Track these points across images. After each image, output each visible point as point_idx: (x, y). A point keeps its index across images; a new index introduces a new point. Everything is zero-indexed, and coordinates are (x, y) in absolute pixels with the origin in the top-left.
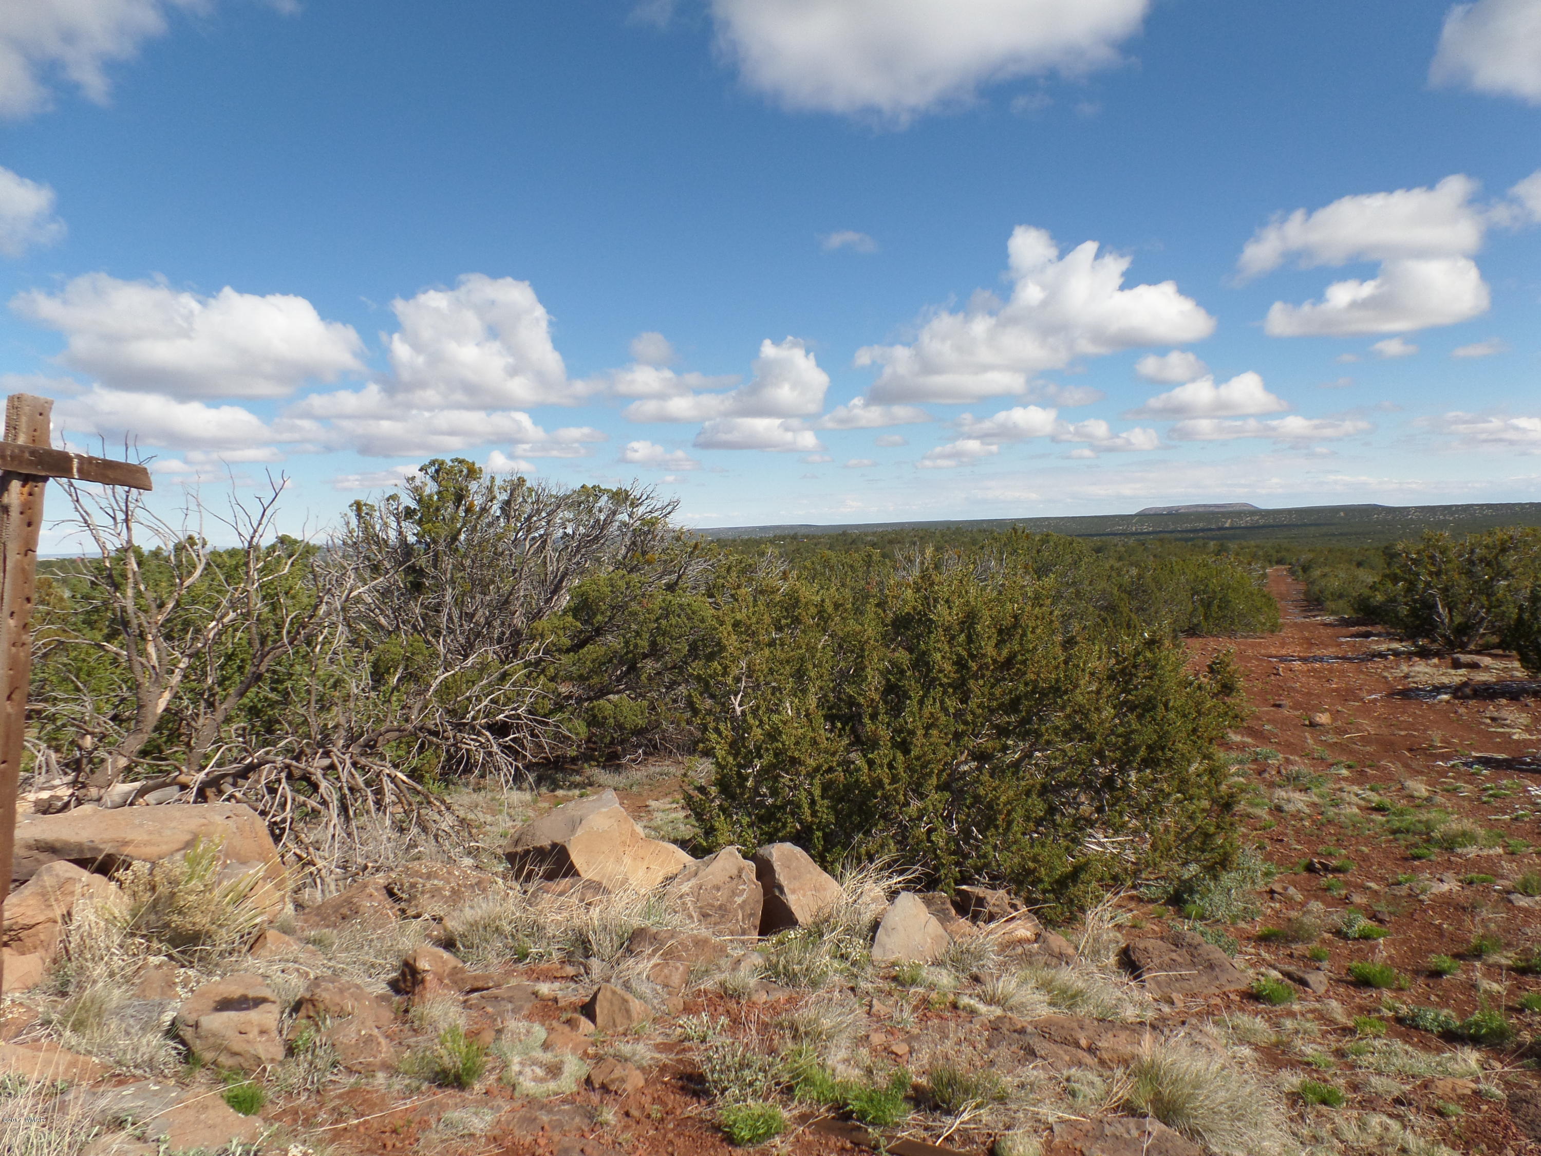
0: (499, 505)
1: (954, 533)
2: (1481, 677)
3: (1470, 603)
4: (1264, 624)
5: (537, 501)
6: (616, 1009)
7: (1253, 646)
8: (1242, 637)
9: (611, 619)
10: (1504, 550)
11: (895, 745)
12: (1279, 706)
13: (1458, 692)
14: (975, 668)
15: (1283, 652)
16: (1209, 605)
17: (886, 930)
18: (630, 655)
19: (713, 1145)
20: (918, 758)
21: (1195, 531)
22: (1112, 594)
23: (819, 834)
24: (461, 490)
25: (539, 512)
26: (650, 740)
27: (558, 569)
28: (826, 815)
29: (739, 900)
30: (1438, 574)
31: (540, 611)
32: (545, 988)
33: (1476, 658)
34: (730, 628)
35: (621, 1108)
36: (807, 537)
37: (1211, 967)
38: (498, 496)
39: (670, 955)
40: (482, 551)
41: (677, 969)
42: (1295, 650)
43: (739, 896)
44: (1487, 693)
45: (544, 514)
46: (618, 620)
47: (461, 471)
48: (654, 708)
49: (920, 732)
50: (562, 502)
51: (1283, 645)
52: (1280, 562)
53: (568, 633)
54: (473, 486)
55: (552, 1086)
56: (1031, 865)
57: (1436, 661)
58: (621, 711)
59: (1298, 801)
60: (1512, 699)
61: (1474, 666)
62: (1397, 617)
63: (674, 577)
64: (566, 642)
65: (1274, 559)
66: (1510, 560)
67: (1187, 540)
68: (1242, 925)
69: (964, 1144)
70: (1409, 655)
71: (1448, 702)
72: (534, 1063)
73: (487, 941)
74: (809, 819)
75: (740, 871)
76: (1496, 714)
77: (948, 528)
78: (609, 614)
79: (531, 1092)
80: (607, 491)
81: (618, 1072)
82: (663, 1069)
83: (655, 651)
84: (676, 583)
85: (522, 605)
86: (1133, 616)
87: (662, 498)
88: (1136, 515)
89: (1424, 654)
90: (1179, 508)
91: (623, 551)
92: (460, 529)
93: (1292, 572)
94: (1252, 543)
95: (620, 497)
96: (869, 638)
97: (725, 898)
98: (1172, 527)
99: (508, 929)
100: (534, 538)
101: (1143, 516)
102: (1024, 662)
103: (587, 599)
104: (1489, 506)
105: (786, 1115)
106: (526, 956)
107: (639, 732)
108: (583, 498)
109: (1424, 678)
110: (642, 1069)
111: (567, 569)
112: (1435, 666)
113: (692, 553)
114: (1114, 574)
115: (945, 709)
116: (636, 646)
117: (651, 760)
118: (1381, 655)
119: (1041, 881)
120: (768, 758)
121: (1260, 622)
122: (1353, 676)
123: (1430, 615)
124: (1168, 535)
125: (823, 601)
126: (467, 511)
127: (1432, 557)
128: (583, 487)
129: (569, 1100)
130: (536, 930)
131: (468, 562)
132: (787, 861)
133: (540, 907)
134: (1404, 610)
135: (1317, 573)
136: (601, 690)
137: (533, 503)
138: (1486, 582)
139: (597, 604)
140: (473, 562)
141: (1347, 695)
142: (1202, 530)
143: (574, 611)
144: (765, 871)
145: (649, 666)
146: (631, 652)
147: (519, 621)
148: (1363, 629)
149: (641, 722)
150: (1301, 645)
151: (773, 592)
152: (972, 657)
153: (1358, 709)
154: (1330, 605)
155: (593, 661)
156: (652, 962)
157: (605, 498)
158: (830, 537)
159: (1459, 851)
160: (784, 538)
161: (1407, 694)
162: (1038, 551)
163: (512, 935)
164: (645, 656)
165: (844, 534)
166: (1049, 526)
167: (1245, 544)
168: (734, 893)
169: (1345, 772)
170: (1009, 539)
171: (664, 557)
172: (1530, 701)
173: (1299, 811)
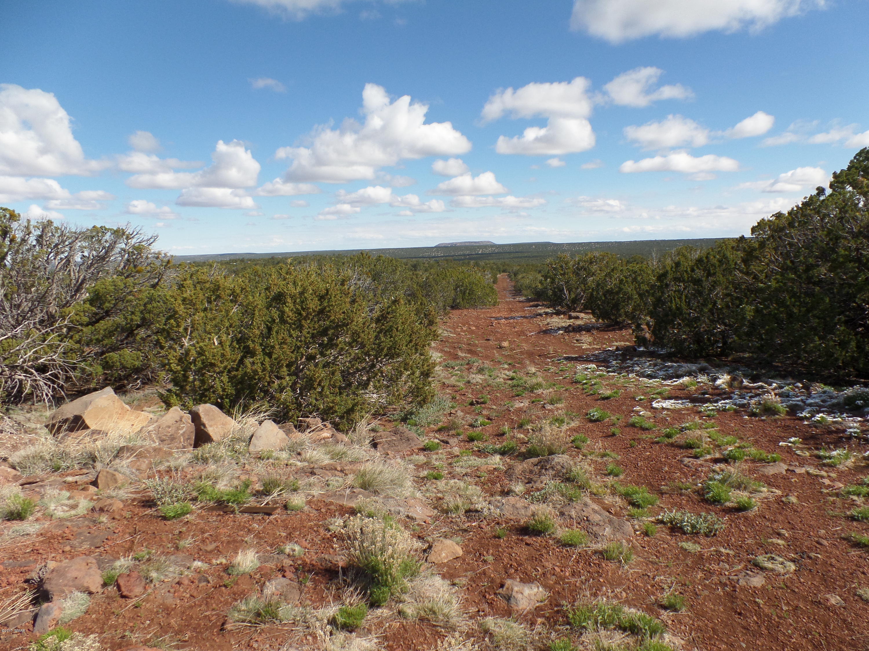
0: (35, 238)
1: (337, 257)
2: (579, 322)
3: (578, 288)
4: (490, 302)
5: (62, 235)
6: (109, 479)
7: (484, 313)
8: (480, 308)
9: (115, 305)
10: (591, 263)
11: (265, 354)
12: (489, 340)
13: (567, 329)
14: (305, 315)
15: (498, 315)
16: (464, 294)
17: (256, 437)
18: (129, 325)
19: (157, 522)
20: (276, 359)
21: (464, 255)
22: (413, 287)
23: (227, 400)
24: (6, 227)
25: (63, 242)
26: (146, 375)
27: (79, 277)
28: (231, 390)
29: (181, 432)
30: (564, 274)
31: (68, 302)
32: (70, 479)
33: (578, 314)
34: (180, 302)
35: (110, 516)
36: (250, 260)
37: (408, 440)
38: (33, 231)
39: (140, 456)
40: (24, 266)
41: (144, 462)
42: (502, 314)
43: (181, 430)
44: (578, 329)
45: (67, 243)
46: (121, 305)
47: (5, 216)
48: (147, 357)
49: (277, 347)
50: (77, 236)
51: (499, 312)
52: (504, 271)
53: (87, 314)
54: (15, 225)
55: (73, 512)
56: (331, 405)
57: (562, 316)
58: (124, 358)
59: (478, 378)
60: (588, 331)
61: (577, 318)
62: (547, 296)
63: (156, 280)
64: (86, 319)
65: (502, 270)
66: (594, 268)
67: (460, 260)
68: (432, 426)
69: (274, 504)
70: (552, 314)
71: (562, 334)
72: (63, 505)
73: (35, 464)
74: (221, 393)
75: (181, 418)
76: (579, 338)
77: (334, 255)
78: (113, 302)
79: (61, 516)
80: (111, 230)
81: (109, 501)
82: (134, 500)
83: (145, 323)
84: (157, 284)
85: (55, 299)
86: (423, 298)
87: (146, 233)
88: (435, 247)
89: (558, 313)
90: (456, 244)
91: (122, 265)
92: (7, 253)
93: (509, 276)
94: (492, 262)
95: (119, 233)
96: (258, 305)
97: (173, 431)
98: (453, 254)
99: (47, 457)
100: (61, 258)
101: (438, 248)
102: (329, 311)
103: (98, 293)
104: (598, 243)
105: (194, 507)
106: (59, 469)
107: (137, 370)
108: (94, 234)
109: (554, 324)
110: (123, 501)
111: (85, 276)
112: (562, 319)
113: (166, 266)
114: (414, 277)
115: (291, 336)
116: (132, 320)
117: (147, 387)
118: (540, 315)
119: (336, 412)
120: (199, 364)
121: (488, 301)
122: (526, 325)
123: (561, 294)
124: (451, 258)
125: (234, 287)
126: (12, 241)
127: (562, 266)
128: (94, 227)
129: (84, 517)
130: (64, 455)
131: (14, 273)
132: (207, 413)
133: (66, 444)
134: (550, 293)
135: (520, 276)
136: (110, 348)
137: (59, 237)
138: (584, 278)
139: (105, 297)
140: (18, 273)
141: (521, 333)
142: (468, 255)
143: (92, 301)
144: (196, 418)
145: (142, 333)
146: (129, 324)
147: (53, 309)
148: (536, 303)
149: (137, 363)
150: (507, 311)
151: (205, 283)
152: (303, 309)
153: (523, 340)
154: (524, 292)
155: (105, 330)
156: (129, 460)
157: (109, 234)
158: (264, 260)
159: (535, 391)
160: (236, 261)
161: (546, 332)
162: (375, 266)
163: (51, 460)
164: (138, 326)
165: (273, 258)
166: (389, 253)
167: (487, 262)
168: (178, 429)
169: (506, 366)
170: (359, 259)
171: (149, 268)
172: (595, 332)
173: (477, 382)
